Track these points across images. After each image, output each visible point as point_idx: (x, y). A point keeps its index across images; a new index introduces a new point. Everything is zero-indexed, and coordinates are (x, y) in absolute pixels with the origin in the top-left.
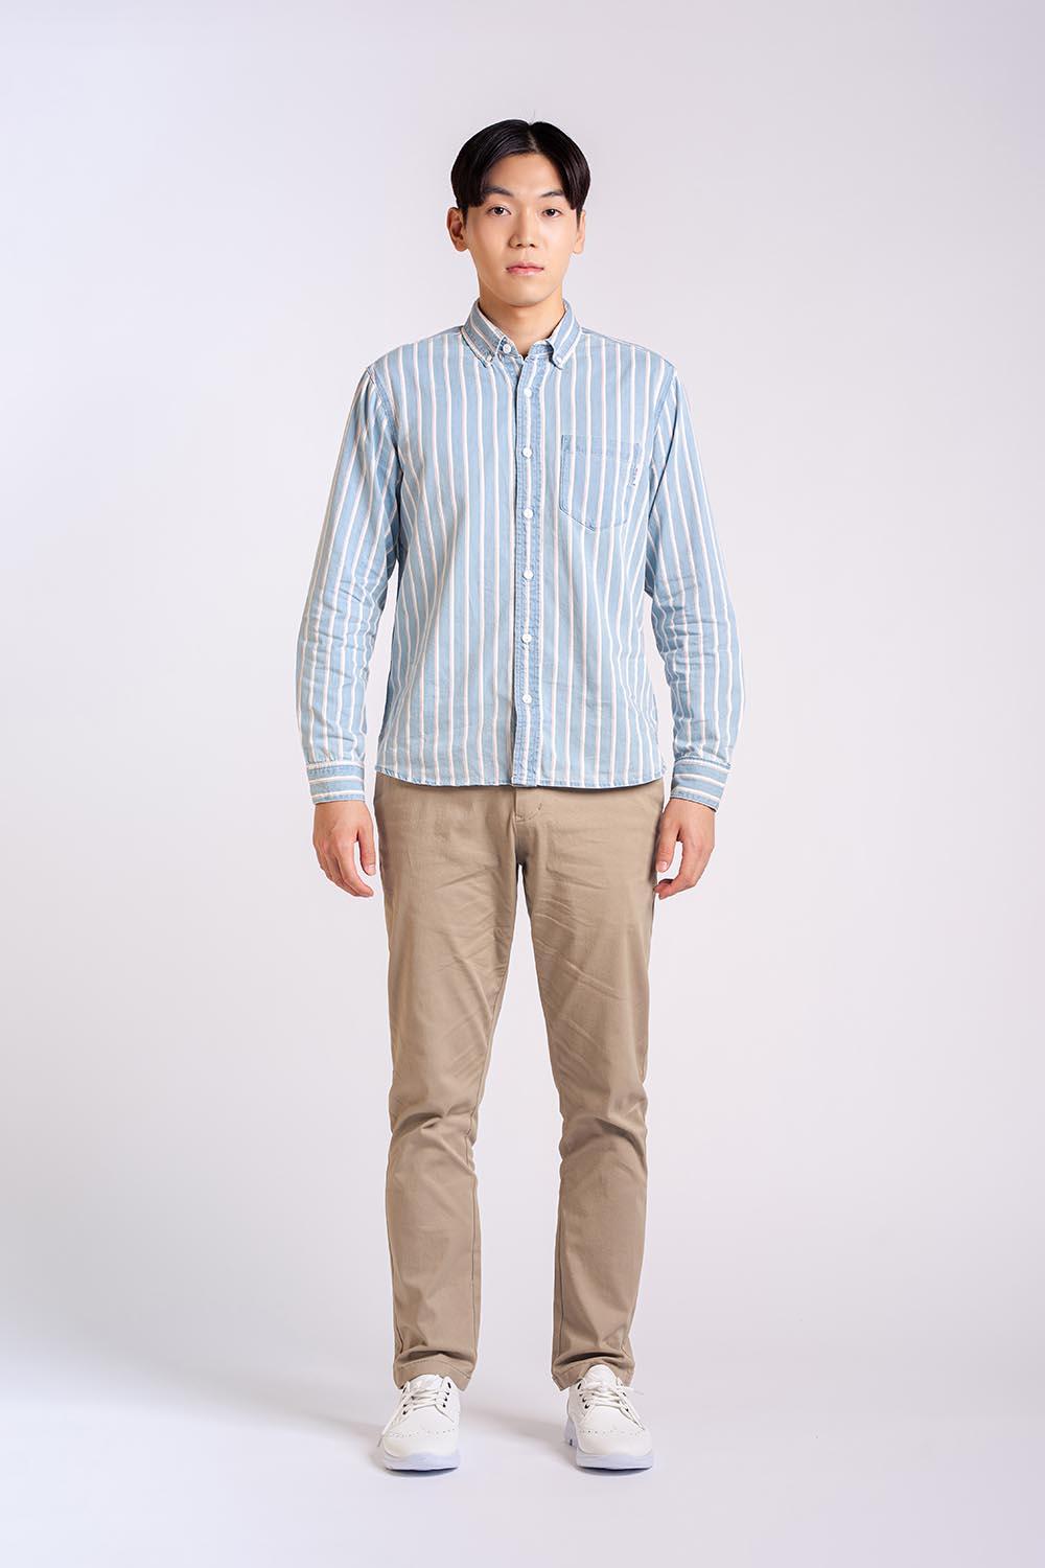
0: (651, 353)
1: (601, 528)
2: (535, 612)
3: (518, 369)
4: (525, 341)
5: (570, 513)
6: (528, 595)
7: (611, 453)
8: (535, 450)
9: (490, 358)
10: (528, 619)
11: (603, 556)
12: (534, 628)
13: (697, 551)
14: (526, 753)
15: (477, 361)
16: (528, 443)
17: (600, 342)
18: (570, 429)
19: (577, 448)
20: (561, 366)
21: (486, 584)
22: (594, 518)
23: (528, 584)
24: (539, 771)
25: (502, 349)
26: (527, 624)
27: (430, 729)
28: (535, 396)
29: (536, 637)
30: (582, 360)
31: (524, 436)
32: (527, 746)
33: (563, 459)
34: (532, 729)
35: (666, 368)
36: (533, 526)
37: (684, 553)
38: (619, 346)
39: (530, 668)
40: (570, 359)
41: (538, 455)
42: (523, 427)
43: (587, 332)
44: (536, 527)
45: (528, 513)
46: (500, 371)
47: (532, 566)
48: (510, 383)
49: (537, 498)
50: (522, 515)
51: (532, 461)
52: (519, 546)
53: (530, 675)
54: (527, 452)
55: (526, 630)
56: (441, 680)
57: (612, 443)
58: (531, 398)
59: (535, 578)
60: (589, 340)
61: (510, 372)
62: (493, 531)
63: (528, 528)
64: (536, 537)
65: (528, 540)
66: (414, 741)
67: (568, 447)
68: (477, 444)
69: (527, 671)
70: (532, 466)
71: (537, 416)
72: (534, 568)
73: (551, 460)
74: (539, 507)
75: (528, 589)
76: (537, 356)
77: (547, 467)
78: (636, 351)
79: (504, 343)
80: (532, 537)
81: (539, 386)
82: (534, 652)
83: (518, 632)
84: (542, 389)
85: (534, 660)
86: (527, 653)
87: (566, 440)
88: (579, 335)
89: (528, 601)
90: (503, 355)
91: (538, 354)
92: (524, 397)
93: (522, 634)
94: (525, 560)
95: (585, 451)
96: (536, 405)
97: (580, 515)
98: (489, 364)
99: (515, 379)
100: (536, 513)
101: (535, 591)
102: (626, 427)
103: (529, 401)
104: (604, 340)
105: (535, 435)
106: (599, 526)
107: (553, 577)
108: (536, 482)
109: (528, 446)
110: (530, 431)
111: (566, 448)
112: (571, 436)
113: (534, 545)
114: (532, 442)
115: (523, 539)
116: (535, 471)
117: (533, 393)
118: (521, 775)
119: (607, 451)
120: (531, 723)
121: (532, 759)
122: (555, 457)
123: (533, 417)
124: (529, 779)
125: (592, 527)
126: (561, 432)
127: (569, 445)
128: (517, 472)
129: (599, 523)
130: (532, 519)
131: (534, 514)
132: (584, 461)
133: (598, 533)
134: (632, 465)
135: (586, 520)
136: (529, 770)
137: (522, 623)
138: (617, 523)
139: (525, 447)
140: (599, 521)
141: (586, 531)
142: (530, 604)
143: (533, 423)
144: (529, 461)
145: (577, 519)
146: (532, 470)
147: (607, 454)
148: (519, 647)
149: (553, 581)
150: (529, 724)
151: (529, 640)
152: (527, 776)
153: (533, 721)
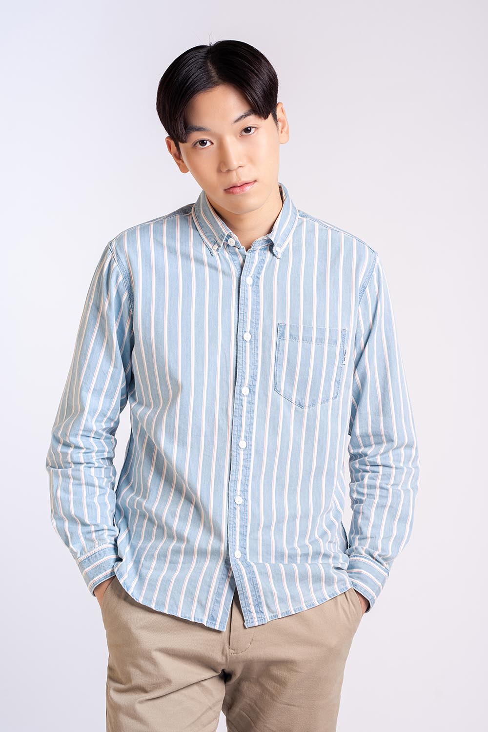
0: (358, 240)
1: (309, 406)
2: (246, 477)
3: (241, 259)
4: (249, 237)
5: (282, 393)
6: (241, 462)
7: (320, 341)
8: (254, 337)
9: (216, 247)
10: (239, 483)
11: (310, 429)
12: (244, 491)
13: (386, 413)
14: (251, 600)
15: (204, 248)
16: (248, 328)
17: (314, 226)
18: (285, 317)
19: (291, 335)
20: (279, 256)
21: (205, 450)
22: (303, 397)
23: (242, 453)
25: (227, 241)
26: (239, 487)
28: (256, 284)
29: (245, 500)
30: (297, 250)
31: (245, 322)
32: (249, 594)
33: (277, 345)
34: (249, 580)
35: (370, 256)
36: (249, 402)
37: (376, 414)
38: (330, 232)
39: (240, 526)
40: (287, 249)
41: (256, 340)
42: (245, 313)
43: (303, 215)
44: (251, 403)
45: (245, 391)
46: (225, 259)
47: (246, 437)
48: (235, 271)
49: (253, 378)
50: (240, 391)
51: (251, 345)
52: (236, 419)
53: (241, 533)
54: (247, 336)
55: (238, 493)
57: (321, 331)
58: (253, 285)
59: (249, 446)
60: (305, 223)
61: (234, 260)
62: (213, 404)
63: (245, 404)
64: (250, 412)
65: (244, 414)
67: (283, 334)
68: (203, 327)
69: (238, 529)
70: (251, 349)
71: (256, 303)
72: (248, 439)
73: (267, 345)
74: (255, 386)
75: (242, 457)
76: (259, 248)
77: (263, 351)
78: (345, 237)
79: (229, 236)
80: (248, 412)
81: (259, 273)
82: (244, 513)
83: (231, 494)
84: (262, 277)
85: (244, 519)
86: (238, 514)
87: (281, 327)
88: (297, 219)
89: (241, 468)
90: (228, 245)
91: (259, 246)
92: (246, 285)
93: (235, 496)
94: (241, 431)
95: (297, 339)
96: (256, 292)
97: (291, 395)
98: (215, 253)
99: (239, 268)
100: (252, 391)
101: (247, 460)
102: (334, 317)
103: (250, 288)
104: (317, 224)
105: (254, 321)
106: (307, 404)
107: (263, 448)
108: (253, 364)
109: (249, 331)
110: (250, 317)
111: (281, 335)
112: (285, 325)
113: (248, 419)
114: (252, 327)
115: (240, 413)
116: (253, 353)
117: (254, 280)
118: (251, 618)
119: (317, 339)
120: (247, 574)
121: (256, 603)
122: (271, 343)
123: (253, 304)
124: (259, 619)
125: (301, 405)
126: (277, 321)
127: (283, 333)
128: (237, 353)
129: (307, 402)
130: (248, 396)
131: (250, 392)
132: (296, 348)
133: (306, 410)
134: (341, 349)
135: (296, 399)
136: (257, 612)
137: (234, 486)
138: (324, 401)
139: (245, 332)
140: (308, 400)
141: (295, 409)
142: (243, 470)
143: (253, 309)
144: (248, 344)
145: (288, 399)
146: (250, 352)
147: (316, 342)
148: (232, 508)
149: (263, 452)
150: (245, 575)
151: (240, 503)
152: (257, 618)
153: (247, 571)
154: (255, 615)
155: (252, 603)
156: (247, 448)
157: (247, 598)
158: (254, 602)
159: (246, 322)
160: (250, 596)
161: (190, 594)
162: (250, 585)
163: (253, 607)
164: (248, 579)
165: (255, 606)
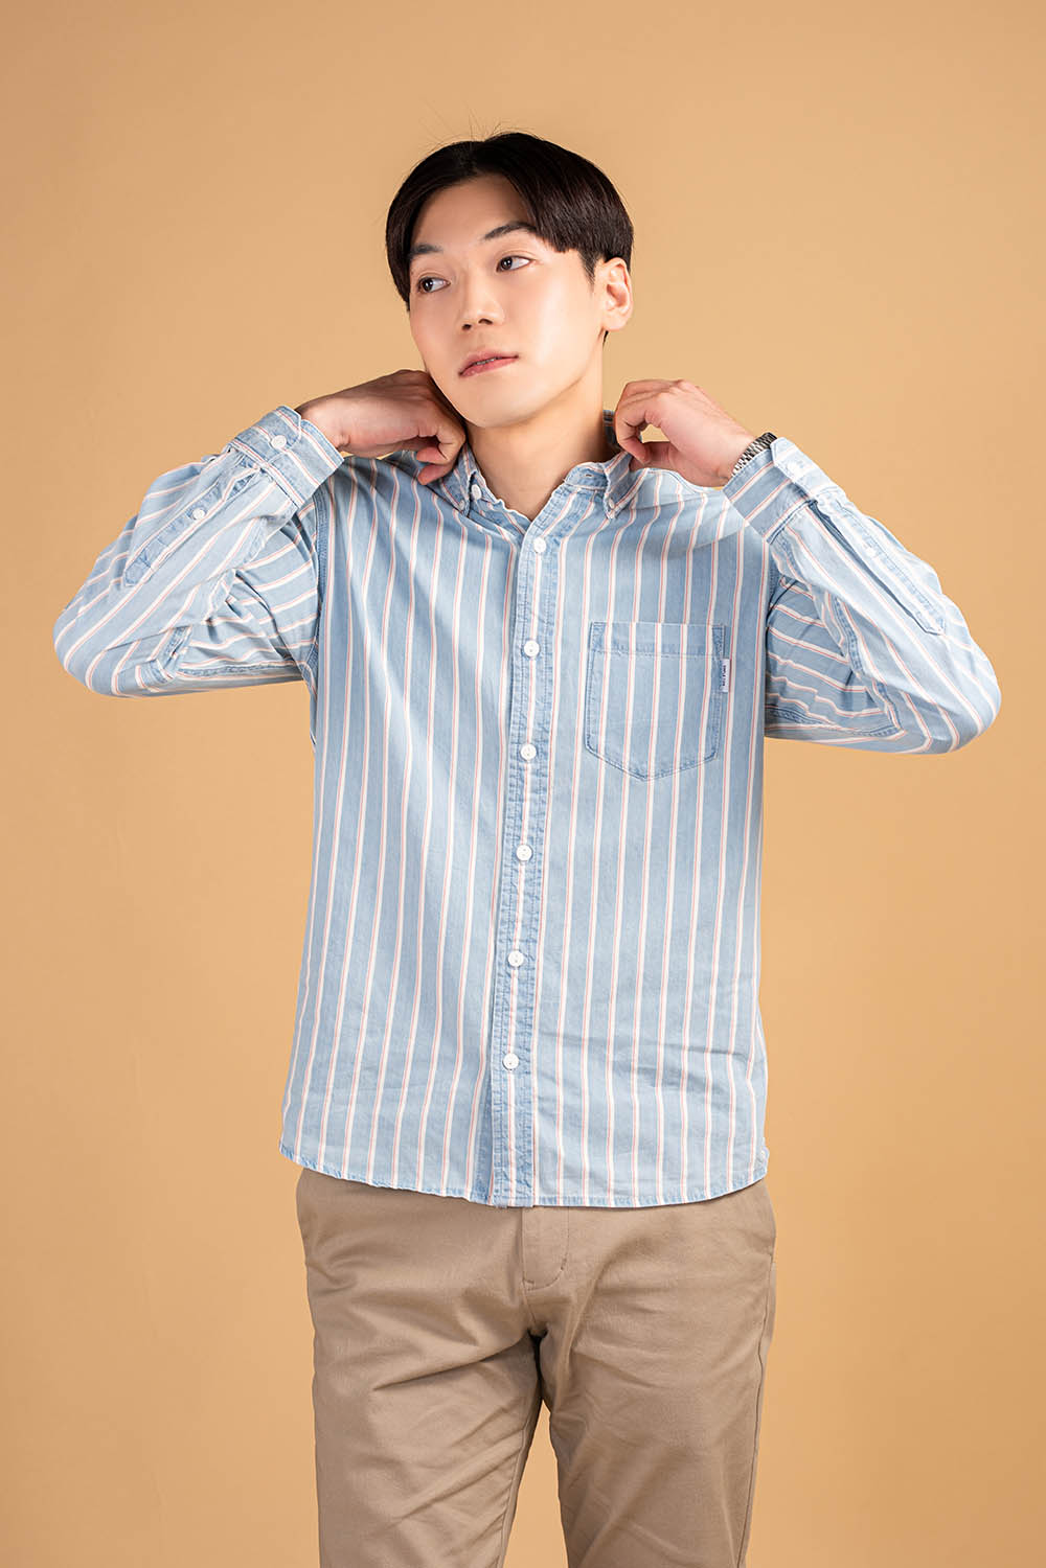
1: (657, 776)
2: (532, 913)
5: (601, 754)
6: (522, 887)
8: (546, 652)
10: (518, 925)
12: (529, 942)
14: (513, 1155)
16: (534, 633)
18: (604, 611)
19: (615, 643)
22: (644, 759)
23: (522, 868)
24: (535, 1182)
26: (518, 934)
27: (344, 1082)
28: (551, 552)
29: (530, 957)
31: (526, 620)
32: (512, 1143)
33: (591, 664)
34: (518, 1115)
36: (536, 773)
39: (519, 1008)
41: (549, 654)
42: (527, 604)
44: (540, 774)
45: (528, 751)
47: (531, 839)
49: (544, 726)
50: (519, 752)
51: (538, 663)
52: (510, 806)
53: (519, 1020)
54: (532, 648)
55: (517, 945)
56: (372, 1004)
58: (545, 554)
59: (537, 855)
63: (528, 776)
64: (540, 790)
65: (528, 795)
66: (316, 1097)
67: (600, 643)
69: (514, 1013)
70: (539, 671)
71: (550, 585)
72: (535, 842)
73: (571, 662)
74: (546, 741)
75: (523, 877)
77: (563, 677)
80: (535, 791)
82: (528, 981)
83: (501, 947)
84: (565, 540)
85: (526, 995)
86: (515, 984)
87: (596, 630)
89: (522, 898)
92: (532, 552)
93: (509, 950)
94: (521, 828)
95: (626, 649)
96: (551, 566)
97: (619, 756)
100: (541, 752)
101: (533, 881)
103: (539, 559)
105: (545, 619)
106: (652, 772)
107: (566, 857)
108: (543, 700)
109: (535, 638)
110: (537, 611)
111: (597, 645)
112: (604, 625)
113: (536, 804)
114: (540, 629)
115: (519, 792)
116: (542, 680)
117: (548, 545)
118: (506, 1190)
119: (663, 646)
120: (516, 1103)
121: (522, 1163)
122: (577, 660)
123: (543, 587)
124: (519, 1195)
125: (640, 775)
126: (589, 618)
127: (601, 640)
128: (512, 680)
129: (652, 767)
130: (535, 761)
131: (537, 753)
132: (625, 666)
133: (652, 782)
134: (714, 663)
135: (630, 763)
136: (519, 1181)
137: (509, 932)
138: (685, 765)
139: (528, 639)
140: (653, 763)
141: (631, 782)
142: (525, 902)
143: (543, 596)
144: (534, 663)
145: (614, 763)
146: (537, 677)
147: (663, 652)
148: (503, 973)
149: (565, 865)
150: (513, 1104)
151: (520, 963)
152: (517, 1192)
153: (519, 1100)
154: (514, 1185)
155: (514, 1161)
156: (533, 860)
157: (506, 1149)
158: (517, 1159)
159: (529, 621)
160: (513, 1147)
161: (434, 1146)
162: (516, 1126)
163: (514, 1170)
164: (516, 1113)
165: (518, 1169)
